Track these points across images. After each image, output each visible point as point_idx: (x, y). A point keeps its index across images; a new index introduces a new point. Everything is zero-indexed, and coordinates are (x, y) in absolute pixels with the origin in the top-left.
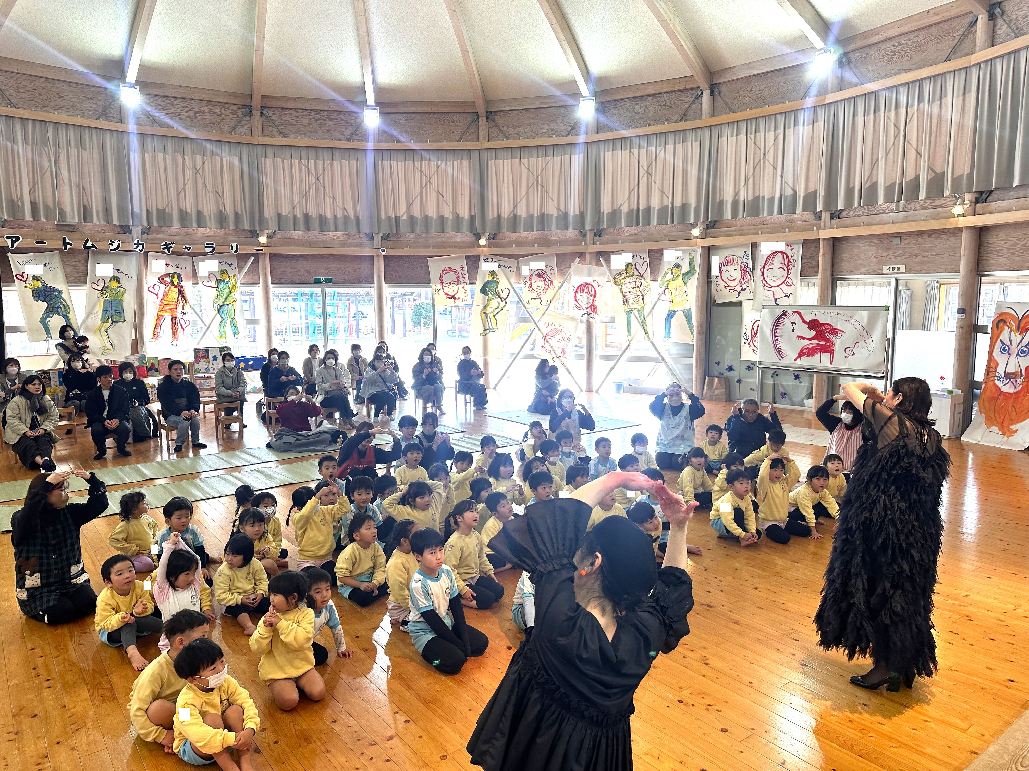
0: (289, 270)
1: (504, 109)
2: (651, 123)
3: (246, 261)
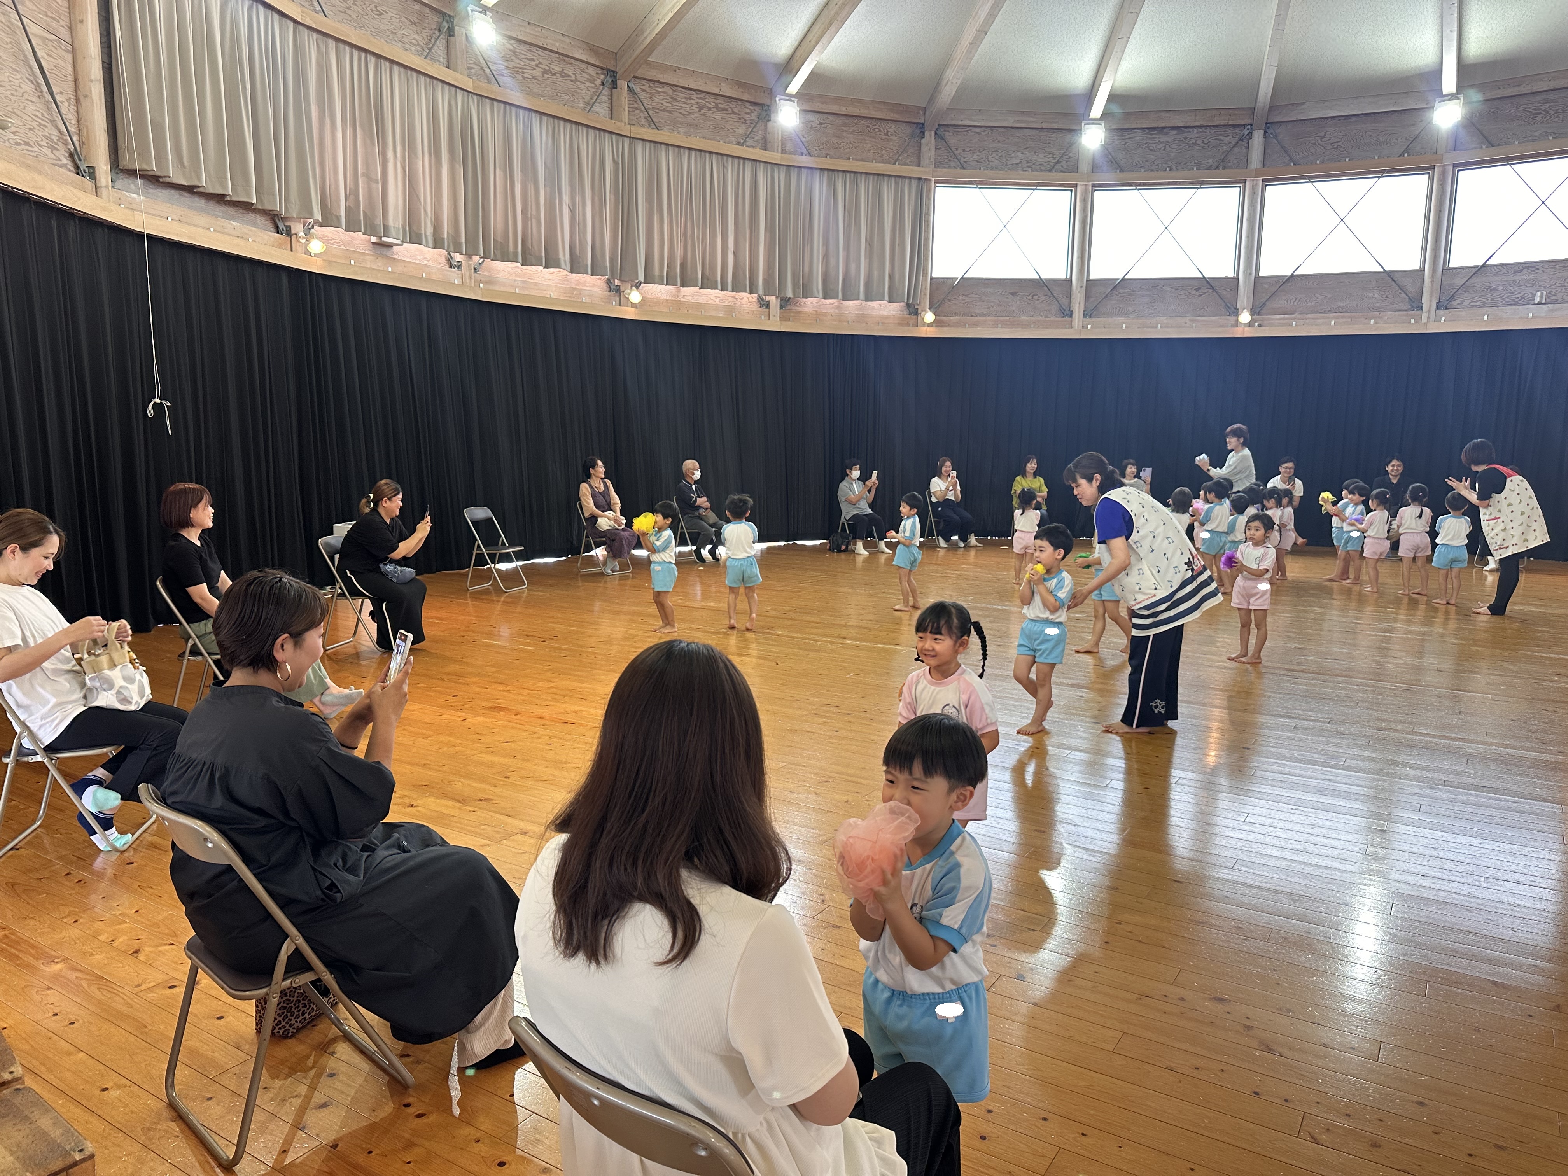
1: (961, 123)
2: (1174, 167)
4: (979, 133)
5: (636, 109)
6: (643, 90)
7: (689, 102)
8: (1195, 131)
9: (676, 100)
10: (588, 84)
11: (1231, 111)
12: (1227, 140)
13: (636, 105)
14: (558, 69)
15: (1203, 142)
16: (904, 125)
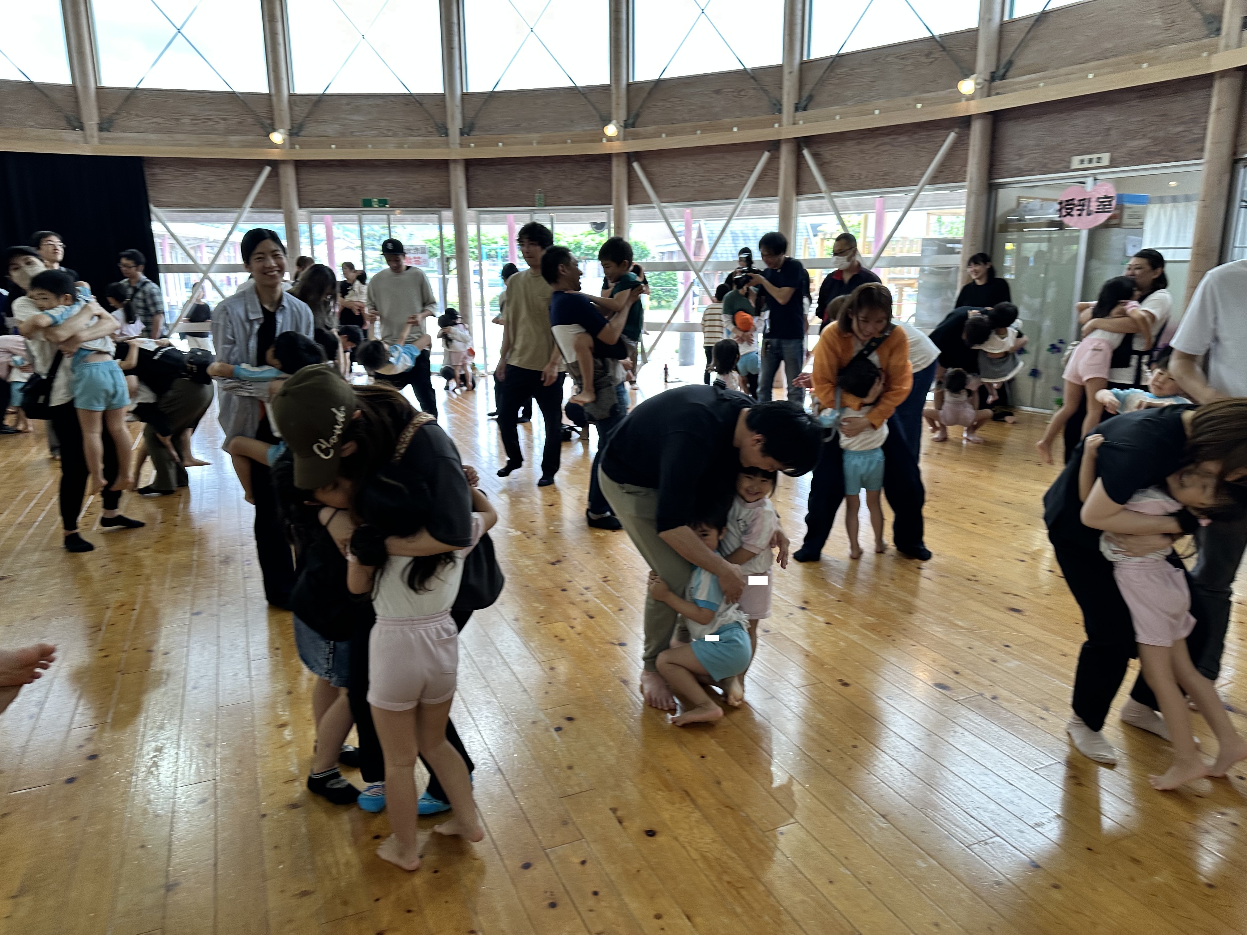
0: (325, 187)
3: (259, 174)
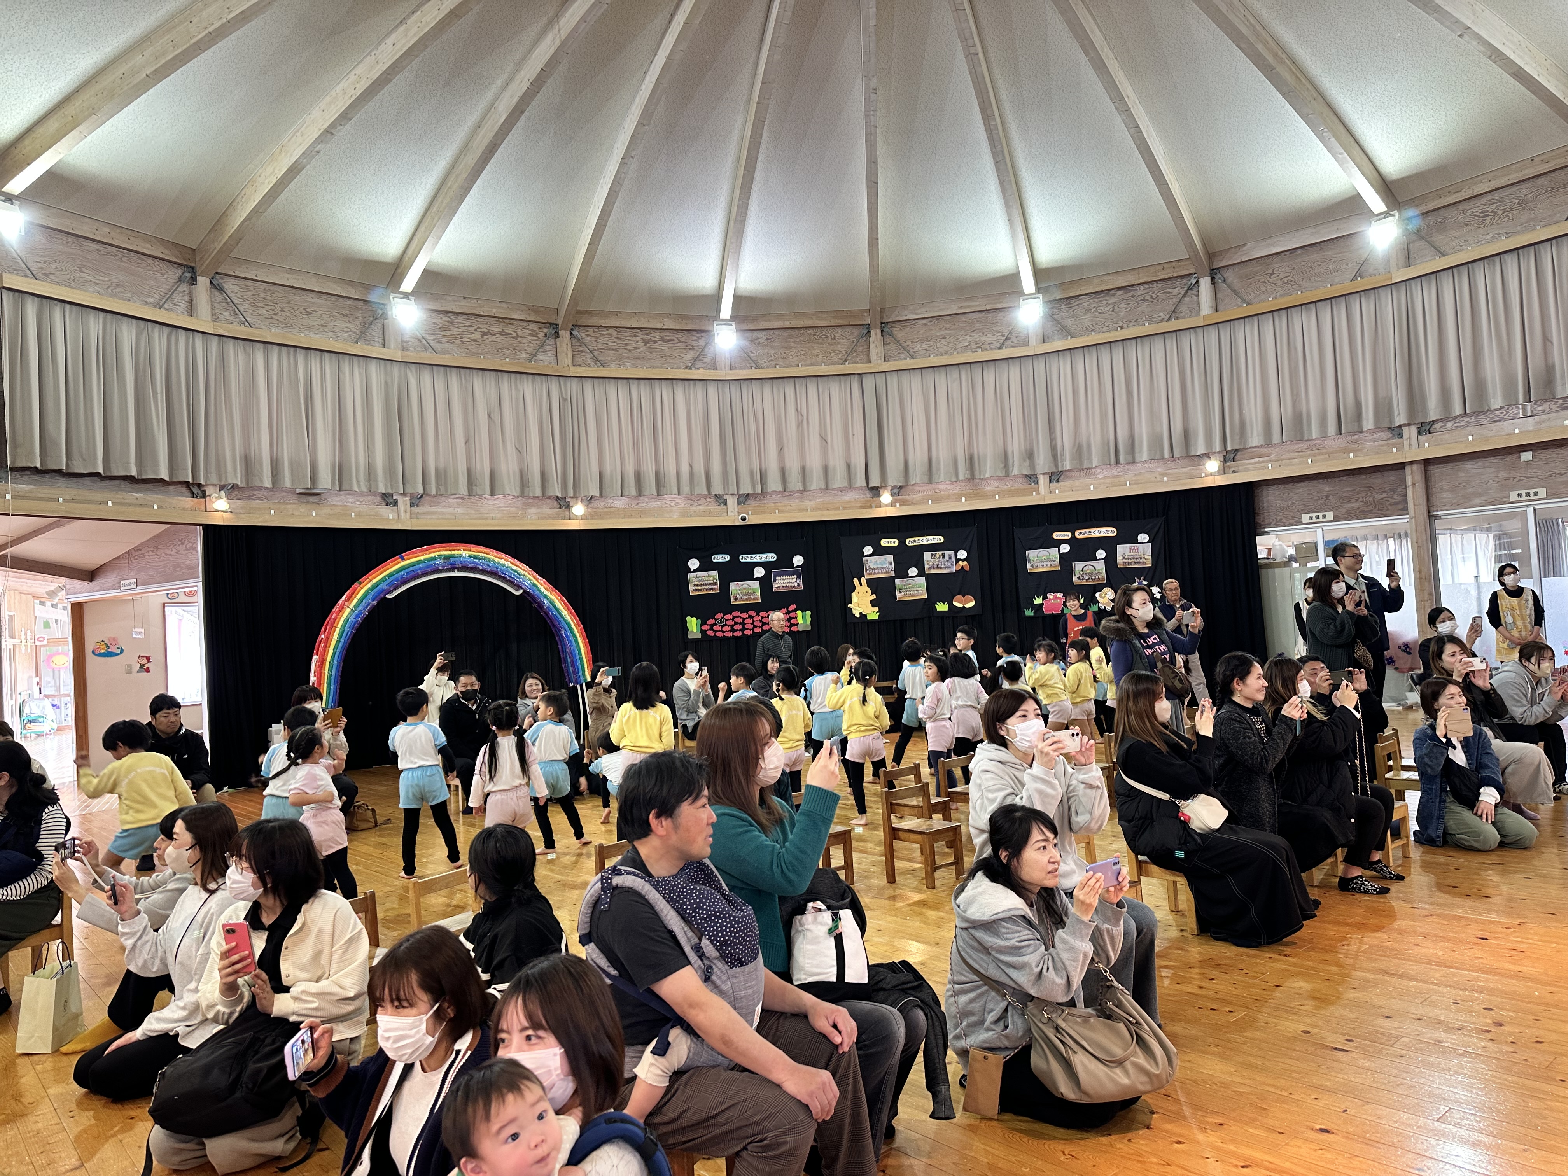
4: (925, 324)
5: (582, 352)
6: (587, 335)
7: (634, 338)
8: (1142, 288)
9: (620, 339)
10: (530, 338)
11: (1174, 264)
12: (1175, 291)
13: (581, 349)
14: (497, 330)
15: (1152, 297)
16: (851, 328)
